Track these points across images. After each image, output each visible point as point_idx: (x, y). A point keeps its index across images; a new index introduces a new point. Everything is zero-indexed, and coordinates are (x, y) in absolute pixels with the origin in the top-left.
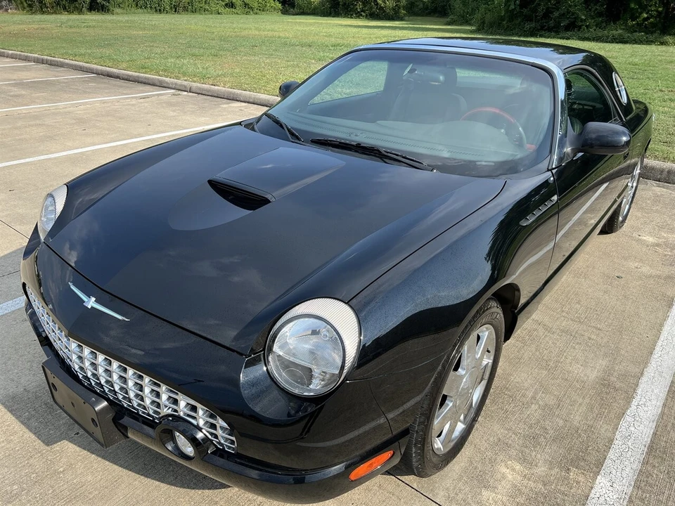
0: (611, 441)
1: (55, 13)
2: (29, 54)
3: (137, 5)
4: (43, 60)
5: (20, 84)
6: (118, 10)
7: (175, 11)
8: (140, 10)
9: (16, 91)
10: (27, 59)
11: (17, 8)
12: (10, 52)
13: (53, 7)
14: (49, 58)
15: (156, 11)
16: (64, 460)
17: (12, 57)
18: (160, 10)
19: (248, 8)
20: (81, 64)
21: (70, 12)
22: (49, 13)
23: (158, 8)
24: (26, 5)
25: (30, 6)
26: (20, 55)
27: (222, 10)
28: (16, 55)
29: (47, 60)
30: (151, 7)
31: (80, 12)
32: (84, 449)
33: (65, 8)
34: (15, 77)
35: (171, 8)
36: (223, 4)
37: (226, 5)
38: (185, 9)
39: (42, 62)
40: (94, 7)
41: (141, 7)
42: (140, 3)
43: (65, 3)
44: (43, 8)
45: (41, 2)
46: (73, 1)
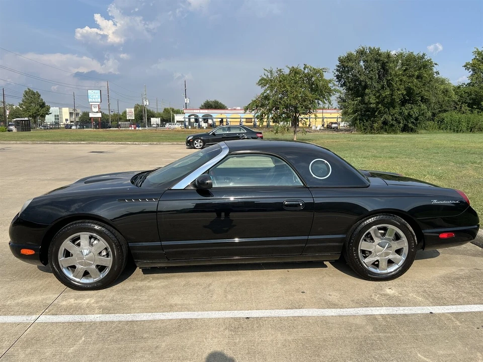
3: (440, 128)
6: (423, 131)
7: (471, 131)
8: (442, 131)
11: (357, 130)
13: (378, 130)
15: (454, 131)
18: (457, 131)
21: (388, 133)
22: (375, 133)
23: (456, 129)
24: (362, 129)
25: (365, 129)
30: (450, 129)
31: (395, 132)
33: (386, 131)
35: (467, 129)
38: (480, 130)
40: (405, 129)
41: (442, 129)
42: (442, 126)
43: (387, 127)
44: (372, 130)
45: (371, 127)
46: (392, 125)
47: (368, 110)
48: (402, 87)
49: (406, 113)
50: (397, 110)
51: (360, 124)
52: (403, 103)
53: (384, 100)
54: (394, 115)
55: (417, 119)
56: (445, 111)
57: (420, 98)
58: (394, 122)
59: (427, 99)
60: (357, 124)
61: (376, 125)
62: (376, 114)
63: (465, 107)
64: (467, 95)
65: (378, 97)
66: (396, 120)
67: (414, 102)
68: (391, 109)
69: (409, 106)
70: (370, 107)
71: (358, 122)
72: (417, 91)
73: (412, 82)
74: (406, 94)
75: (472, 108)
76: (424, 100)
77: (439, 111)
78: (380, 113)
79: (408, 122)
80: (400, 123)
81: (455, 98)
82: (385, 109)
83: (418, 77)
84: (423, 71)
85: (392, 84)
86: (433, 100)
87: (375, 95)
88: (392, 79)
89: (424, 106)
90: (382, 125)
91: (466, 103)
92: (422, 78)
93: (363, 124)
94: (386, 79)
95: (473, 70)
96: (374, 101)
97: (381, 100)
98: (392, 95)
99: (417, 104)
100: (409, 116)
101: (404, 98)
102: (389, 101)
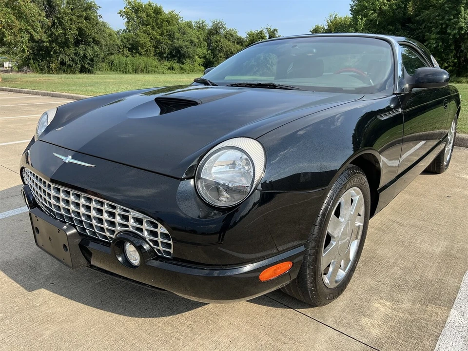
0: (458, 288)
1: (58, 74)
2: (38, 91)
3: (111, 69)
4: (47, 94)
5: (32, 105)
6: (99, 72)
7: (136, 72)
8: (113, 72)
9: (28, 108)
10: (37, 94)
11: (33, 71)
12: (26, 90)
13: (56, 70)
14: (52, 92)
15: (123, 72)
16: (41, 299)
17: (28, 93)
18: (126, 72)
19: (183, 70)
20: (72, 95)
21: (67, 73)
22: (53, 74)
23: (125, 71)
24: (39, 69)
25: (41, 70)
26: (33, 92)
27: (165, 71)
28: (30, 91)
29: (50, 94)
30: (120, 70)
31: (74, 73)
32: (56, 293)
33: (64, 71)
34: (29, 102)
35: (133, 71)
36: (167, 68)
37: (169, 68)
38: (142, 71)
39: (47, 95)
40: (83, 70)
41: (114, 70)
42: (113, 67)
43: (65, 68)
44: (50, 71)
45: (49, 67)
46: (70, 66)
47: (40, 49)
48: (74, 26)
49: (82, 53)
50: (72, 50)
51: (34, 64)
52: (77, 43)
53: (57, 39)
54: (70, 55)
55: (92, 60)
56: (112, 54)
57: (91, 40)
58: (71, 63)
59: (99, 41)
60: (31, 64)
61: (53, 65)
62: (52, 53)
63: (126, 52)
64: (126, 40)
65: (50, 36)
66: (73, 61)
67: (87, 43)
68: (66, 49)
69: (82, 47)
70: (43, 46)
71: (32, 61)
72: (88, 32)
73: (82, 23)
74: (78, 35)
75: (132, 52)
76: (96, 42)
77: (108, 54)
78: (55, 52)
79: (85, 63)
80: (77, 63)
81: (119, 42)
82: (60, 49)
83: (86, 19)
84: (89, 12)
85: (62, 22)
86: (103, 42)
87: (46, 33)
88: (62, 18)
89: (96, 48)
90: (60, 66)
91: (127, 48)
92: (90, 20)
93: (38, 64)
94: (55, 17)
95: (128, 18)
96: (47, 40)
97: (54, 39)
98: (65, 34)
99: (89, 45)
100: (85, 57)
101: (77, 38)
102: (63, 40)
